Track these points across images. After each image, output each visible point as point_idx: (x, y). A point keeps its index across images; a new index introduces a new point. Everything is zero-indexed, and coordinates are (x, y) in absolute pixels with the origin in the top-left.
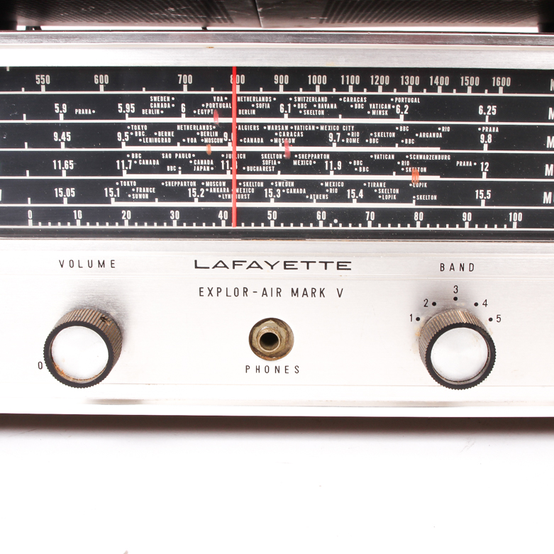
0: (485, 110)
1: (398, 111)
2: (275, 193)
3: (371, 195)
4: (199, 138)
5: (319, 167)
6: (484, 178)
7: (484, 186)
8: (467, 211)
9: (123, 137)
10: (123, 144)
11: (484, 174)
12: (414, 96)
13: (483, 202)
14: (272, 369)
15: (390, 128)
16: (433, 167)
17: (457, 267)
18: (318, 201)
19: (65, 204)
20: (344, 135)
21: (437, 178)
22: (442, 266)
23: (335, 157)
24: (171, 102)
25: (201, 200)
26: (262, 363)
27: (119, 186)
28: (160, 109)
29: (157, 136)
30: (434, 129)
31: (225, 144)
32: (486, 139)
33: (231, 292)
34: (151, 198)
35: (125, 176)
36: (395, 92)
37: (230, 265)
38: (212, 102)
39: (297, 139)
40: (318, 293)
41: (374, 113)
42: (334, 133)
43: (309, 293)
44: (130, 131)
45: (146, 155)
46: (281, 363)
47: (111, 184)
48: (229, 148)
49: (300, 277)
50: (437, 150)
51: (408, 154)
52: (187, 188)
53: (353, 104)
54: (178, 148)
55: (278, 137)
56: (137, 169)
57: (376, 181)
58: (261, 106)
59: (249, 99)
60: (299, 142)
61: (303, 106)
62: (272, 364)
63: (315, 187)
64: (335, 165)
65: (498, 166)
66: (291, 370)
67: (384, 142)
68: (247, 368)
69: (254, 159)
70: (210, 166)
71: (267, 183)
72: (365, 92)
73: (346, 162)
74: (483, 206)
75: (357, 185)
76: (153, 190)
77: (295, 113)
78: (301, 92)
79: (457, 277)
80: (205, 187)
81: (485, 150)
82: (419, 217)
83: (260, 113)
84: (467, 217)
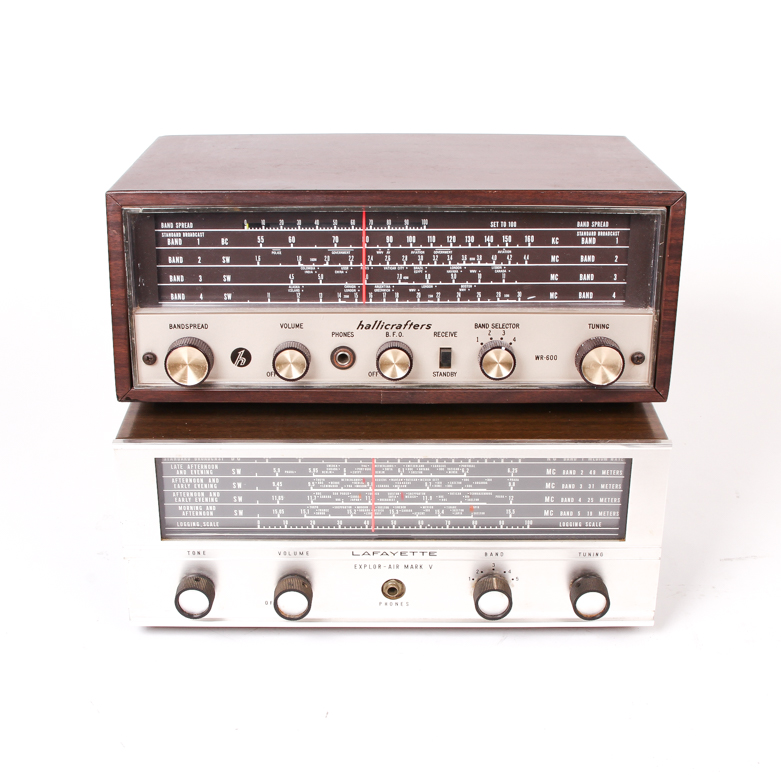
0: (511, 470)
1: (463, 471)
2: (395, 512)
3: (448, 512)
4: (353, 485)
5: (420, 499)
6: (511, 503)
7: (511, 507)
8: (502, 520)
9: (311, 484)
10: (311, 488)
12: (472, 464)
13: (511, 515)
14: (394, 604)
15: (459, 479)
16: (482, 498)
17: (494, 554)
18: (419, 515)
19: (279, 517)
20: (433, 483)
21: (485, 504)
22: (486, 554)
23: (428, 494)
24: (338, 467)
25: (354, 515)
26: (389, 601)
27: (309, 508)
28: (332, 471)
29: (330, 484)
30: (483, 480)
31: (368, 488)
32: (512, 484)
33: (372, 567)
34: (327, 514)
35: (312, 503)
36: (461, 463)
37: (371, 554)
38: (361, 467)
39: (407, 485)
40: (419, 567)
41: (450, 472)
42: (428, 482)
43: (414, 567)
44: (315, 481)
45: (324, 493)
46: (399, 600)
47: (304, 507)
48: (370, 490)
49: (409, 559)
50: (485, 490)
51: (469, 492)
52: (346, 509)
53: (438, 468)
54: (342, 490)
55: (397, 484)
56: (318, 500)
57: (451, 506)
58: (388, 469)
59: (381, 466)
60: (409, 487)
61: (411, 469)
62: (394, 601)
63: (417, 509)
64: (429, 498)
65: (518, 497)
66: (404, 604)
67: (455, 487)
68: (380, 603)
69: (384, 495)
70: (360, 498)
71: (391, 507)
72: (445, 463)
73: (435, 497)
74: (510, 517)
75: (441, 508)
76: (327, 510)
77: (406, 473)
78: (410, 462)
79: (494, 559)
80: (356, 509)
81: (512, 490)
82: (475, 523)
83: (387, 473)
84: (502, 523)
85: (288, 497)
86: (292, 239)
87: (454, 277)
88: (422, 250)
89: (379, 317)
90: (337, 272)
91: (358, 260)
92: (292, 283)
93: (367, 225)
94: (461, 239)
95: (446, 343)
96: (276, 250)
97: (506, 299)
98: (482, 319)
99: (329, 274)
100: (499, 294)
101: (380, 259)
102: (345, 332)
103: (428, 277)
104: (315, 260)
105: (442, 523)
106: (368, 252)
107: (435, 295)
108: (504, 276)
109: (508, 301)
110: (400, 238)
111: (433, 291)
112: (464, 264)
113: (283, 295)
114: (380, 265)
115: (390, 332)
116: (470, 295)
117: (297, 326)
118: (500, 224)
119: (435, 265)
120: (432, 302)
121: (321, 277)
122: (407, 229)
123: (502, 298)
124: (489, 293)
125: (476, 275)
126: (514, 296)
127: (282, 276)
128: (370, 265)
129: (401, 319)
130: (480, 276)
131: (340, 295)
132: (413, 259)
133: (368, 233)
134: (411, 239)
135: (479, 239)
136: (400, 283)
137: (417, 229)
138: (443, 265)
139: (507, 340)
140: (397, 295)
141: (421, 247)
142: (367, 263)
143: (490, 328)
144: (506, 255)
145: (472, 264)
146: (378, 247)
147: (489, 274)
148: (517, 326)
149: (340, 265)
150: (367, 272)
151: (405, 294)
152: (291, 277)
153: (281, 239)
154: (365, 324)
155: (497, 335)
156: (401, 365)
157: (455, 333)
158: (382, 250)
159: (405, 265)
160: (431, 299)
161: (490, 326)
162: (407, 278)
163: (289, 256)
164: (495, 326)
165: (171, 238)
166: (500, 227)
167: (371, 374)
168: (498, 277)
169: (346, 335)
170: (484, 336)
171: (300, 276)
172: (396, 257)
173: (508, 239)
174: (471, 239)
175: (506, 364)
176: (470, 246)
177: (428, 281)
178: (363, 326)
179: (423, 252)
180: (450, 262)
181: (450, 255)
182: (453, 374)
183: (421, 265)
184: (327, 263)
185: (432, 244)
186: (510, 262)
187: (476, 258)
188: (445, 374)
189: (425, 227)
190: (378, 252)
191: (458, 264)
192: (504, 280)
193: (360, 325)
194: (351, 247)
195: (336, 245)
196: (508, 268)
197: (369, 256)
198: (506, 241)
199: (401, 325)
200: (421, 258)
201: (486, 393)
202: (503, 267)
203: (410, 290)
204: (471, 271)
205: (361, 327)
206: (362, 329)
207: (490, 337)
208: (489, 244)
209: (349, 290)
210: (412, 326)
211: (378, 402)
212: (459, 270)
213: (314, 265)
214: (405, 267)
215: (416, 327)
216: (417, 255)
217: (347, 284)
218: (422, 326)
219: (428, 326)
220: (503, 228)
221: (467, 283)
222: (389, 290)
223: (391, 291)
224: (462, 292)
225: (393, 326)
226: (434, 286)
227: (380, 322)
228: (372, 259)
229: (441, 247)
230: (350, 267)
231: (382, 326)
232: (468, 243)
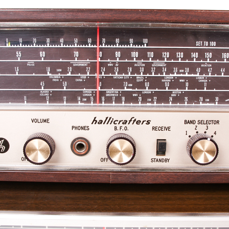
86: (42, 54)
87: (167, 85)
88: (143, 63)
89: (109, 114)
90: (77, 80)
91: (93, 71)
92: (43, 89)
93: (101, 43)
94: (173, 56)
95: (162, 135)
96: (31, 62)
97: (207, 102)
98: (190, 116)
99: (72, 83)
100: (201, 98)
101: (110, 70)
102: (83, 125)
103: (147, 84)
104: (61, 70)
106: (101, 64)
107: (152, 99)
108: (205, 84)
109: (208, 104)
110: (126, 54)
111: (151, 96)
112: (175, 75)
113: (36, 98)
114: (110, 75)
115: (118, 126)
116: (179, 99)
117: (45, 121)
118: (203, 43)
119: (153, 75)
120: (150, 104)
121: (65, 84)
122: (131, 46)
123: (204, 102)
124: (194, 98)
125: (184, 83)
126: (212, 101)
127: (36, 83)
128: (103, 75)
129: (127, 116)
130: (187, 84)
131: (79, 99)
132: (136, 70)
133: (101, 49)
134: (135, 54)
135: (187, 55)
136: (126, 89)
137: (140, 47)
138: (159, 75)
139: (209, 133)
140: (123, 98)
141: (142, 61)
142: (101, 73)
143: (196, 124)
144: (207, 68)
145: (182, 75)
146: (109, 61)
147: (194, 83)
148: (218, 122)
149: (79, 75)
150: (100, 80)
151: (130, 98)
152: (42, 84)
153: (35, 53)
154: (98, 119)
155: (201, 129)
156: (126, 152)
157: (169, 128)
158: (112, 63)
159: (129, 75)
160: (149, 102)
161: (197, 122)
162: (131, 85)
163: (40, 67)
164: (200, 122)
166: (203, 46)
167: (103, 160)
168: (201, 86)
169: (83, 128)
170: (191, 130)
171: (49, 83)
172: (123, 68)
173: (209, 55)
174: (181, 55)
175: (210, 152)
176: (180, 61)
177: (147, 88)
178: (96, 121)
179: (144, 65)
180: (164, 73)
181: (165, 67)
182: (167, 160)
183: (142, 75)
184: (70, 73)
185: (150, 59)
186: (210, 74)
187: (185, 70)
188: (160, 160)
189: (145, 45)
190: (109, 65)
191: (171, 75)
192: (205, 88)
193: (94, 120)
194: (88, 60)
195: (76, 58)
196: (208, 78)
197: (102, 68)
198: (208, 57)
199: (127, 121)
200: (142, 70)
201: (193, 175)
202: (205, 77)
203: (134, 95)
204: (180, 81)
205: (95, 122)
206: (95, 123)
207: (196, 131)
208: (195, 59)
209: (86, 95)
210: (135, 122)
211: (108, 182)
212: (171, 80)
213: (59, 75)
214: (130, 77)
215: (138, 122)
216: (139, 67)
217: (85, 89)
218: (143, 122)
219: (147, 122)
220: (206, 46)
221: (177, 90)
222: (117, 95)
223: (119, 95)
224: (173, 97)
225: (120, 121)
226: (152, 92)
227: (110, 118)
228: (104, 70)
229: (158, 61)
230: (87, 76)
231: (112, 121)
232: (178, 58)
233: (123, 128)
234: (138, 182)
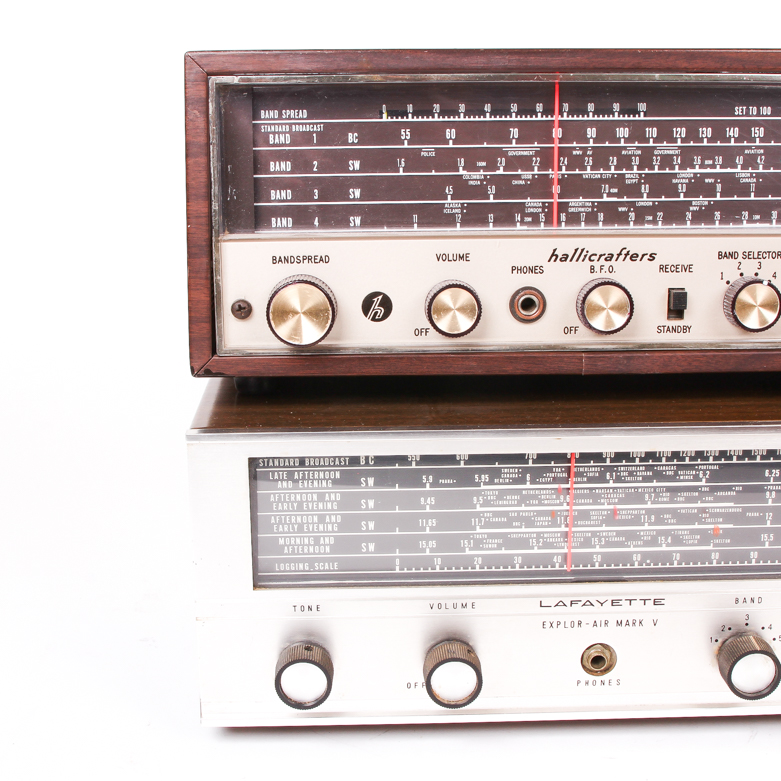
0: (771, 473)
1: (701, 476)
2: (600, 541)
3: (677, 540)
4: (540, 500)
5: (636, 521)
6: (768, 525)
7: (768, 531)
8: (754, 550)
9: (478, 500)
10: (478, 506)
11: (769, 522)
12: (714, 464)
13: (767, 543)
14: (599, 682)
15: (695, 489)
16: (728, 517)
17: (748, 600)
18: (634, 546)
19: (428, 553)
20: (657, 495)
21: (731, 526)
22: (737, 600)
23: (649, 512)
24: (519, 473)
25: (539, 548)
26: (591, 678)
27: (473, 539)
28: (510, 479)
29: (506, 499)
30: (729, 488)
31: (561, 504)
32: (771, 495)
33: (568, 625)
34: (499, 547)
35: (479, 530)
36: (699, 462)
37: (568, 604)
38: (552, 472)
39: (619, 499)
40: (637, 623)
41: (682, 478)
42: (650, 493)
43: (631, 623)
44: (484, 495)
45: (496, 514)
46: (606, 677)
47: (467, 537)
48: (565, 507)
49: (624, 612)
50: (732, 504)
51: (708, 508)
52: (529, 538)
53: (665, 471)
54: (523, 508)
55: (604, 498)
56: (488, 525)
57: (681, 530)
58: (591, 475)
59: (581, 470)
60: (621, 501)
61: (626, 474)
62: (599, 679)
63: (632, 536)
64: (649, 518)
66: (614, 682)
67: (689, 500)
68: (578, 682)
69: (584, 515)
70: (549, 521)
71: (594, 534)
72: (675, 462)
73: (658, 516)
74: (767, 546)
75: (666, 533)
76: (501, 541)
77: (618, 479)
78: (624, 463)
79: (749, 608)
80: (543, 538)
81: (770, 503)
82: (715, 556)
83: (591, 480)
84: (754, 555)
85: (444, 521)
86: (451, 133)
87: (682, 189)
88: (638, 148)
89: (580, 243)
90: (515, 182)
91: (546, 164)
92: (449, 200)
93: (561, 113)
94: (693, 134)
95: (677, 281)
96: (428, 150)
97: (756, 221)
98: (727, 245)
99: (504, 186)
100: (746, 214)
101: (577, 162)
102: (532, 264)
103: (645, 189)
104: (484, 164)
105: (667, 556)
106: (562, 152)
107: (655, 217)
108: (753, 187)
109: (758, 225)
110: (606, 131)
111: (652, 210)
112: (697, 170)
113: (435, 217)
114: (577, 172)
115: (597, 265)
116: (704, 216)
117: (461, 257)
118: (748, 110)
119: (656, 171)
120: (651, 226)
121: (492, 190)
122: (616, 118)
123: (750, 220)
124: (731, 213)
125: (712, 187)
126: (766, 218)
127: (436, 188)
128: (564, 171)
129: (613, 245)
130: (719, 187)
131: (518, 217)
132: (626, 162)
133: (562, 124)
134: (623, 132)
135: (719, 133)
136: (605, 199)
137: (632, 118)
138: (667, 171)
139: (764, 276)
140: (601, 216)
141: (636, 144)
142: (560, 169)
143: (740, 259)
144: (756, 155)
145: (709, 170)
146: (575, 144)
147: (731, 184)
148: (778, 255)
149: (519, 172)
150: (559, 181)
151: (614, 215)
152: (449, 190)
153: (433, 133)
154: (559, 253)
155: (750, 268)
156: (618, 309)
157: (690, 266)
158: (581, 148)
159: (613, 171)
160: (649, 222)
161: (741, 255)
162: (616, 190)
163: (447, 159)
164: (747, 255)
165: (274, 133)
166: (747, 115)
167: (568, 330)
168: (744, 190)
169: (532, 270)
170: (731, 271)
171: (462, 189)
173: (758, 132)
174: (707, 132)
175: (768, 306)
176: (705, 143)
177: (645, 195)
178: (557, 256)
179: (639, 152)
180: (677, 167)
181: (677, 156)
182: (686, 329)
183: (635, 170)
184: (502, 168)
185: (651, 140)
186: (761, 166)
187: (714, 161)
188: (674, 330)
189: (642, 114)
190: (574, 153)
191: (689, 170)
192: (753, 194)
193: (553, 255)
194: (536, 144)
195: (514, 141)
196: (758, 176)
197: (562, 159)
198: (757, 136)
199: (612, 255)
200: (636, 161)
201: (735, 356)
202: (751, 174)
203: (620, 209)
204: (707, 181)
205: (554, 258)
206: (555, 261)
207: (740, 272)
208: (733, 140)
209: (532, 210)
210: (628, 257)
211: (578, 372)
212: (690, 179)
213: (482, 172)
214: (613, 174)
215: (634, 257)
216: (631, 156)
217: (529, 200)
218: (643, 255)
219: (651, 256)
220: (753, 116)
221: (701, 198)
222: (590, 209)
223: (593, 210)
224: (693, 212)
225: (601, 256)
226: (654, 202)
227: (583, 250)
228: (566, 162)
229: (665, 144)
230: (533, 175)
231: (585, 256)
232: (703, 138)
233: (606, 268)
234: (634, 372)
